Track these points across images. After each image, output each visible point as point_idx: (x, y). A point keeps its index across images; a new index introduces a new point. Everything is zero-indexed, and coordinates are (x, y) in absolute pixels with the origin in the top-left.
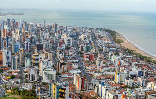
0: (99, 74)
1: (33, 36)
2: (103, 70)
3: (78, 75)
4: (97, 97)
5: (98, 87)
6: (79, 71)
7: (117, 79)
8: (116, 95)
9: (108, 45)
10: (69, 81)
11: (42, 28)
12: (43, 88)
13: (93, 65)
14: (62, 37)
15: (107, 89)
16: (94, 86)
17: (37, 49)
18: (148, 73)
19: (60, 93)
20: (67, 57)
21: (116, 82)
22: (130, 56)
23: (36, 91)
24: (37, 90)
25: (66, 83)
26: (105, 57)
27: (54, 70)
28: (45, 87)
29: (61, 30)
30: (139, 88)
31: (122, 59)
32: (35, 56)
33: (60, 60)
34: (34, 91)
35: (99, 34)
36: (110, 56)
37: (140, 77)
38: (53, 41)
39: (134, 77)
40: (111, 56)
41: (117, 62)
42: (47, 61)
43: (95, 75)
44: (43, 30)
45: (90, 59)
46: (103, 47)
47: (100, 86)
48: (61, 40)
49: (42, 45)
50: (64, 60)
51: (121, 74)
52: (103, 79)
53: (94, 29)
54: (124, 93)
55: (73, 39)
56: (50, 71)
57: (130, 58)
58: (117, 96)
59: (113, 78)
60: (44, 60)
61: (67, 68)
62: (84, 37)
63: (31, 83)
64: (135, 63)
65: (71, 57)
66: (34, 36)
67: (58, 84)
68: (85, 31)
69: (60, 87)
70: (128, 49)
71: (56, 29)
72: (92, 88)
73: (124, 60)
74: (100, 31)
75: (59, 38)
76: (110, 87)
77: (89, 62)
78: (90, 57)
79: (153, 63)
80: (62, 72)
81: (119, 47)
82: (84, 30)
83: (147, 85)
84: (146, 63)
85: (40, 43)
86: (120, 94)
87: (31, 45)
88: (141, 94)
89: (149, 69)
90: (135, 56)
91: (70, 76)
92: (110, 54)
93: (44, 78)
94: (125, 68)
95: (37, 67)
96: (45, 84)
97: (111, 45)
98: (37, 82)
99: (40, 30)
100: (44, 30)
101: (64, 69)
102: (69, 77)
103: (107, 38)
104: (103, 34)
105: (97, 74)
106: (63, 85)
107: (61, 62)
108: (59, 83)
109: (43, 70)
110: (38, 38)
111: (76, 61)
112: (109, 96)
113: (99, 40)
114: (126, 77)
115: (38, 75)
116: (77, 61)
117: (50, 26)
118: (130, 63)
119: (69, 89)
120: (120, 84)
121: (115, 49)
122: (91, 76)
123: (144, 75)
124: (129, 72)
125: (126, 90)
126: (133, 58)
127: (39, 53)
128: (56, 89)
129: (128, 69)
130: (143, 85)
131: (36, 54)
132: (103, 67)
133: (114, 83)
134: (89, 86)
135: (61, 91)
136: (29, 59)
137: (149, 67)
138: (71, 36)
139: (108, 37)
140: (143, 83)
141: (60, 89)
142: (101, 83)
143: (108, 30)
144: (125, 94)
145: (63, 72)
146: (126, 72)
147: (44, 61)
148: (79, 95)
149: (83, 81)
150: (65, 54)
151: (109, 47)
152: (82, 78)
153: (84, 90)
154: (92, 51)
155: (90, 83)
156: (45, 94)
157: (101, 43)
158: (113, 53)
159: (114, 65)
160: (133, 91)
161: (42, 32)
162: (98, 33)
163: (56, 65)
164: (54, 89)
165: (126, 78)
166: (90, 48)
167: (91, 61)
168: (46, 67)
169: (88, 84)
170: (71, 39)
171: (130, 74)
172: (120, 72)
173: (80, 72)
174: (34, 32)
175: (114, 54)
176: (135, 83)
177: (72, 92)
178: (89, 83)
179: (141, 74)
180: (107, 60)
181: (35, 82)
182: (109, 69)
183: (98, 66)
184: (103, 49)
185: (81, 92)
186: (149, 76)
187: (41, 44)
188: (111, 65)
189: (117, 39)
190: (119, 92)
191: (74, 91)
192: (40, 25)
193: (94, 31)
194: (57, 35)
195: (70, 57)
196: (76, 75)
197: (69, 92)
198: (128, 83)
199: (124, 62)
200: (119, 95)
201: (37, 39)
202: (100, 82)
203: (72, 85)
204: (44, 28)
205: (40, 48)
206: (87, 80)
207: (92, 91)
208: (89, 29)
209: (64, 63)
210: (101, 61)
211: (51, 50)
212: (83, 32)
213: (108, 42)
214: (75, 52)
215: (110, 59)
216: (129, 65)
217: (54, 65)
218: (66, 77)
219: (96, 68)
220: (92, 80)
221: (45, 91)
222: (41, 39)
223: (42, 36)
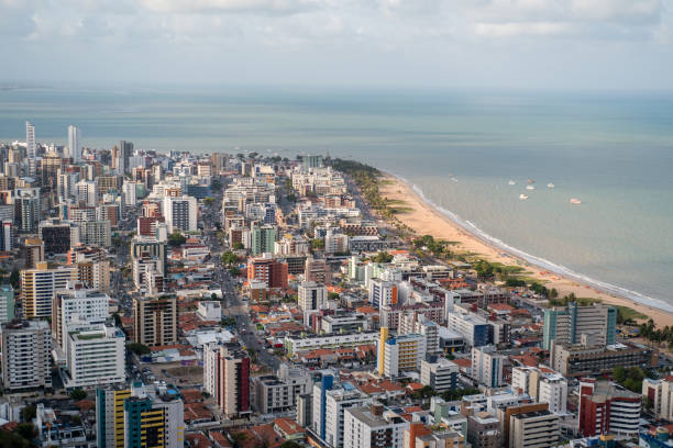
0: (313, 342)
1: (27, 195)
2: (327, 327)
3: (224, 352)
4: (306, 440)
5: (308, 398)
6: (227, 336)
7: (387, 361)
8: (384, 427)
9: (343, 222)
10: (183, 378)
11: (65, 161)
12: (68, 413)
13: (285, 307)
14: (152, 195)
15: (346, 402)
16: (290, 394)
17: (43, 246)
18: (513, 331)
19: (145, 432)
20: (175, 276)
21: (383, 375)
22: (439, 264)
23: (40, 427)
24: (43, 424)
25: (170, 386)
26: (336, 275)
27: (117, 333)
28: (77, 406)
29: (149, 166)
30: (479, 393)
31: (405, 277)
32: (34, 276)
33: (143, 290)
34: (31, 427)
35: (307, 181)
36: (354, 267)
37: (482, 348)
38: (114, 214)
39: (457, 349)
40: (361, 268)
41: (385, 290)
42: (88, 296)
43: (295, 346)
44: (68, 170)
45: (271, 285)
46: (323, 233)
47: (317, 392)
48: (149, 209)
49: (67, 230)
50: (160, 291)
51: (404, 340)
52: (329, 364)
53: (286, 160)
54: (416, 418)
55: (198, 201)
56: (101, 336)
57: (436, 276)
58: (389, 431)
59: (370, 358)
60: (75, 293)
61: (174, 325)
62: (245, 193)
63: (16, 395)
64: (460, 291)
65: (190, 278)
66: (30, 192)
67: (134, 392)
68: (248, 168)
69: (145, 404)
70: (429, 238)
71: (126, 164)
72: (281, 405)
73: (413, 282)
74: (310, 170)
75: (139, 201)
76: (357, 396)
77: (267, 295)
78: (271, 277)
79: (531, 289)
80: (155, 342)
81: (393, 231)
82: (243, 165)
83: (510, 381)
84: (503, 291)
85: (55, 222)
86: (402, 421)
87: (16, 233)
88: (488, 417)
89: (514, 316)
90: (458, 264)
91: (187, 358)
92: (353, 260)
93: (74, 372)
94: (417, 313)
95: (44, 324)
96: (78, 394)
97: (358, 223)
98: (42, 387)
99: (59, 171)
100: (77, 170)
101: (162, 330)
102: (183, 362)
103: (340, 193)
104: (325, 179)
105: (303, 343)
106: (158, 393)
107: (150, 298)
108: (137, 385)
109: (71, 334)
110: (49, 202)
111: (211, 292)
112: (356, 430)
113: (309, 204)
114: (424, 351)
115: (48, 358)
116: (219, 292)
117: (101, 152)
118: (437, 293)
119: (186, 410)
120: (401, 381)
121: (376, 238)
122: (276, 353)
123: (497, 339)
124: (435, 328)
125: (427, 406)
126: (451, 274)
127: (50, 266)
128: (125, 413)
129: (431, 316)
130: (493, 383)
131: (40, 267)
132: (327, 312)
133: (376, 377)
134: (270, 394)
135: (148, 423)
136: (6, 290)
137: (517, 308)
138: (193, 190)
139: (345, 191)
140: (493, 373)
141: (143, 414)
142: (319, 380)
143: (346, 162)
144: (423, 419)
145: (159, 339)
146: (423, 332)
147: (73, 297)
148: (229, 436)
149: (242, 374)
150: (167, 265)
151: (350, 231)
152: (239, 361)
153: (247, 416)
154: (280, 249)
155: (275, 381)
156: (78, 439)
157: (315, 215)
158: (368, 255)
159: (375, 304)
160: (453, 409)
161: (65, 177)
162: (302, 178)
163: (128, 312)
164: (120, 414)
165: (424, 355)
166: (271, 235)
167: (278, 289)
168: (83, 322)
169: (266, 388)
170: (192, 202)
171: (441, 339)
172: (399, 330)
173: (232, 336)
174: (31, 180)
175: (373, 260)
176: (459, 376)
177: (197, 422)
178: (270, 384)
179: (483, 335)
180: (346, 287)
181: (32, 389)
182: (352, 319)
183: (307, 312)
184: (324, 241)
185: (237, 422)
186: (518, 343)
187: (63, 225)
188: (360, 304)
189: (383, 197)
190: (395, 415)
191: (207, 421)
192: (60, 150)
193: (288, 168)
194: (130, 188)
195: (186, 280)
196: (215, 351)
197: (186, 426)
198: (432, 375)
199: (415, 289)
200: (398, 425)
201: (44, 208)
202: (317, 378)
203: (196, 395)
204: (75, 162)
205: (57, 242)
206: (263, 370)
207: (282, 414)
208: (267, 162)
209: (163, 300)
210: (319, 290)
211: (106, 251)
212: (243, 173)
213: (345, 210)
214: (208, 258)
215: (356, 279)
216: (435, 300)
217: (121, 315)
218: (173, 360)
219: (299, 317)
220: (283, 371)
221: (80, 424)
222: (61, 204)
223: (66, 195)
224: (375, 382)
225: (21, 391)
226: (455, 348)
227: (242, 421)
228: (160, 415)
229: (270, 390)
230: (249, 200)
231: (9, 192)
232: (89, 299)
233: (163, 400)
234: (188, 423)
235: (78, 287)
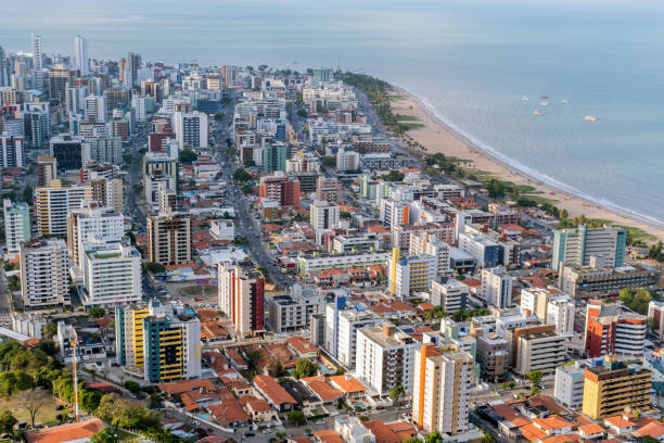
0: (325, 261)
1: (36, 110)
2: (338, 246)
3: (237, 270)
4: (319, 359)
5: (321, 319)
6: (241, 255)
7: (398, 280)
8: (396, 348)
9: (355, 140)
10: (197, 296)
11: (72, 73)
12: (88, 330)
13: (297, 226)
14: (162, 110)
15: (359, 322)
16: (304, 313)
17: (55, 163)
18: (523, 252)
19: (163, 350)
20: (186, 194)
21: (394, 295)
22: (449, 183)
23: (61, 343)
24: (66, 340)
25: (187, 306)
26: (348, 193)
27: (133, 253)
28: (97, 324)
29: (158, 79)
30: (489, 313)
31: (417, 197)
32: (49, 194)
33: (156, 208)
34: (53, 344)
35: (318, 96)
36: (365, 185)
37: (492, 269)
38: (123, 130)
39: (467, 270)
40: (372, 186)
41: (396, 210)
42: (103, 215)
43: (307, 266)
44: (77, 83)
45: (283, 203)
46: (335, 150)
47: (330, 312)
48: (159, 124)
49: (78, 147)
50: (174, 210)
51: (415, 261)
52: (341, 284)
53: (296, 73)
54: (427, 339)
55: (209, 117)
56: (117, 255)
57: (448, 195)
58: (401, 351)
59: (381, 280)
60: (90, 212)
61: (188, 244)
62: (255, 108)
63: (36, 313)
64: (472, 211)
65: (203, 195)
66: (39, 107)
67: (151, 311)
68: (258, 82)
69: (163, 324)
70: (439, 156)
71: (135, 76)
72: (295, 324)
73: (424, 202)
74: (321, 84)
75: (149, 116)
76: (369, 318)
77: (280, 214)
78: (282, 195)
79: (543, 209)
80: (170, 260)
81: (405, 149)
82: (253, 78)
83: (518, 302)
84: (514, 212)
85: (66, 138)
86: (412, 342)
87: (26, 149)
88: (496, 338)
89: (525, 236)
90: (469, 183)
91: (201, 277)
92: (365, 178)
93: (91, 290)
94: (429, 233)
95: (61, 243)
96: (98, 312)
97: (369, 140)
98: (61, 304)
99: (67, 84)
100: (85, 83)
101: (177, 249)
102: (198, 281)
103: (352, 109)
104: (336, 93)
105: (315, 262)
106: (175, 313)
107: (164, 218)
108: (155, 305)
109: (87, 253)
110: (58, 116)
111: (224, 210)
112: (368, 351)
113: (320, 120)
114: (435, 272)
115: (66, 277)
116: (231, 211)
117: (107, 64)
118: (447, 213)
119: (202, 328)
120: (412, 301)
121: (387, 155)
122: (289, 273)
123: (507, 259)
124: (445, 249)
125: (437, 327)
126: (463, 193)
127: (65, 184)
128: (144, 333)
129: (442, 237)
130: (502, 303)
131: (54, 184)
132: (339, 232)
133: (388, 297)
134: (284, 314)
135: (166, 341)
136: (21, 208)
137: (528, 229)
138: (203, 106)
139: (356, 105)
140: (503, 294)
141: (161, 333)
142: (332, 300)
143: (356, 76)
144: (433, 340)
145: (173, 258)
146: (434, 253)
147: (88, 216)
148: (244, 354)
149: (256, 294)
150: (179, 182)
151: (362, 149)
152: (254, 281)
153: (262, 334)
154: (292, 166)
155: (288, 300)
156: (98, 356)
157: (326, 131)
158: (379, 173)
159: (386, 224)
160: (463, 330)
161: (74, 90)
162: (313, 92)
163: (142, 230)
164: (139, 333)
165: (435, 276)
166: (282, 153)
167: (290, 208)
168: (99, 241)
169: (280, 308)
170: (203, 119)
171: (452, 259)
172: (410, 250)
173: (245, 255)
174: (38, 93)
175: (385, 178)
176: (469, 296)
177: (212, 341)
178: (284, 304)
179: (494, 256)
180: (356, 205)
181: (52, 306)
182: (364, 239)
183: (320, 232)
184: (335, 159)
185: (251, 341)
186: (528, 264)
187: (74, 141)
188: (372, 223)
189: (394, 113)
190: (407, 336)
191: (223, 339)
193: (299, 82)
194: (139, 103)
195: (198, 197)
196: (230, 271)
197: (202, 344)
198: (442, 296)
199: (426, 209)
200: (409, 346)
201: (53, 123)
202: (330, 298)
203: (211, 314)
204: (82, 74)
205: (69, 158)
206: (277, 289)
207: (295, 334)
208: (277, 75)
209: (177, 220)
210: (331, 209)
211: (118, 167)
212: (253, 86)
213: (357, 126)
214: (219, 175)
215: (368, 198)
216: (447, 220)
217: (135, 233)
218: (188, 279)
219: (311, 236)
220: (296, 290)
221: (100, 341)
222: (71, 119)
223: (75, 109)
224: (386, 302)
225: (41, 308)
226: (465, 269)
227: (257, 340)
228: (178, 334)
229: (283, 309)
230: (260, 115)
231: (18, 106)
232: (104, 219)
233: (181, 320)
234: (204, 341)
235: (93, 206)
